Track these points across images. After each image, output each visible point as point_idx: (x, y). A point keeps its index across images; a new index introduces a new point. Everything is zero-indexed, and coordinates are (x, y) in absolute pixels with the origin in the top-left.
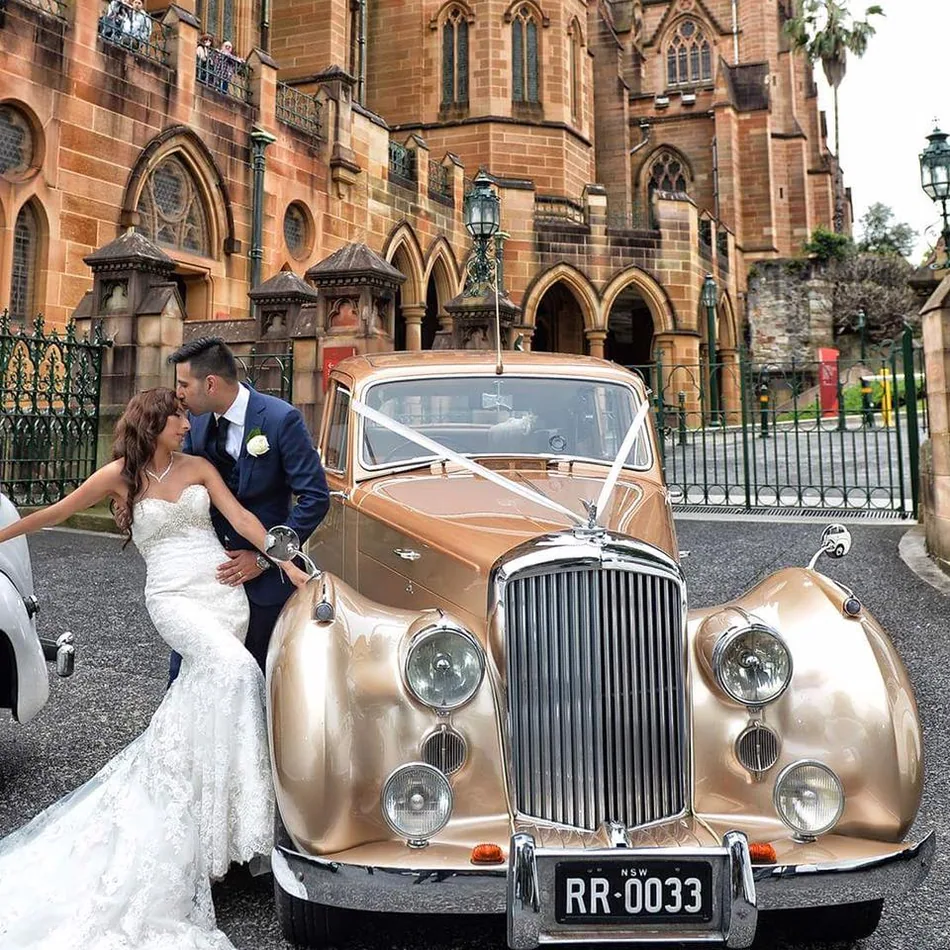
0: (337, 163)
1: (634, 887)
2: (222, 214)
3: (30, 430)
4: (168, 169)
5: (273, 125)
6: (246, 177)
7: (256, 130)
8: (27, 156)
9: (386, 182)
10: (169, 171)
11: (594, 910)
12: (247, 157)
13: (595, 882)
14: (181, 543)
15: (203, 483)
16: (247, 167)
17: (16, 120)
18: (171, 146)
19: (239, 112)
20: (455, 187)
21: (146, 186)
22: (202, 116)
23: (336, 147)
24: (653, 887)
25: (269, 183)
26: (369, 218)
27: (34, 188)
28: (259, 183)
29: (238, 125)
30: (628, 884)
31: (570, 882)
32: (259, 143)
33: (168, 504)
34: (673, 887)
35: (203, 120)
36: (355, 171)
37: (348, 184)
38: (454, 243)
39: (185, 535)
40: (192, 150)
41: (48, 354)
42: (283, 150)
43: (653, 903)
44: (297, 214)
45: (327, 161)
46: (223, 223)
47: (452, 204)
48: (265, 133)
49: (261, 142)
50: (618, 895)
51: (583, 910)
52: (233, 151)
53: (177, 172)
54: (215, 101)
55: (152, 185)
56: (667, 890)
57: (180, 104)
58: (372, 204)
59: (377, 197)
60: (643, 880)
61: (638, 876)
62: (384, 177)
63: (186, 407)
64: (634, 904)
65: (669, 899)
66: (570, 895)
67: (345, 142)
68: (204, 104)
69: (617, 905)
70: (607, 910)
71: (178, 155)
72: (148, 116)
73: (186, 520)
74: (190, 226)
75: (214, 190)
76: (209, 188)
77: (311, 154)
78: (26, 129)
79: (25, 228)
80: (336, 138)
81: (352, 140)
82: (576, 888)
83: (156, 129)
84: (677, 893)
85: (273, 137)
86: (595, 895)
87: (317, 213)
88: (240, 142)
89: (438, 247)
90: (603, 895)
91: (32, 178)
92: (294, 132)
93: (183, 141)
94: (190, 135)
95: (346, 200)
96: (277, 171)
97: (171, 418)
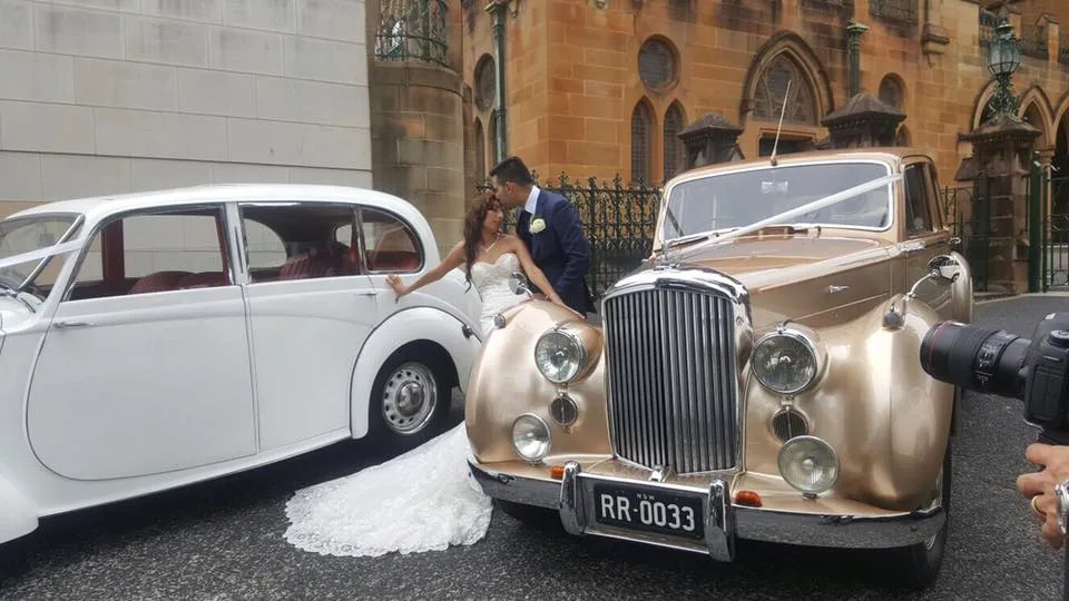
0: (927, 39)
1: (646, 506)
2: (824, 92)
3: (629, 247)
4: (779, 65)
5: (867, 17)
6: (844, 62)
7: (851, 24)
8: (671, 73)
9: (977, 47)
10: (780, 66)
11: (620, 517)
12: (844, 44)
13: (620, 499)
14: (497, 288)
15: (514, 252)
16: (845, 54)
17: (661, 49)
18: (780, 47)
19: (835, 13)
20: (1050, 42)
21: (761, 80)
22: (804, 21)
23: (926, 26)
24: (659, 508)
25: (864, 63)
26: (959, 79)
27: (676, 94)
28: (855, 64)
29: (835, 23)
30: (642, 503)
31: (604, 497)
32: (854, 34)
33: (488, 265)
34: (674, 511)
35: (806, 25)
36: (944, 42)
37: (939, 54)
38: (1047, 89)
39: (499, 284)
40: (797, 47)
41: (650, 201)
42: (876, 35)
43: (660, 520)
44: (892, 84)
45: (918, 39)
46: (825, 100)
47: (1046, 57)
48: (858, 25)
49: (856, 33)
50: (636, 510)
51: (613, 516)
52: (831, 44)
53: (786, 66)
54: (814, 7)
55: (766, 79)
56: (670, 512)
57: (785, 15)
58: (961, 67)
59: (967, 61)
60: (652, 503)
61: (648, 499)
62: (974, 44)
63: (501, 205)
64: (647, 518)
65: (671, 519)
66: (604, 505)
67: (934, 20)
68: (805, 12)
69: (636, 516)
70: (629, 519)
71: (785, 53)
72: (759, 29)
73: (500, 274)
74: (798, 105)
75: (817, 76)
76: (812, 75)
77: (902, 35)
78: (668, 53)
79: (672, 122)
80: (926, 17)
81: (942, 18)
82: (607, 501)
83: (765, 38)
84: (676, 515)
85: (864, 27)
86: (620, 508)
87: (909, 82)
88: (837, 36)
89: (1030, 95)
90: (626, 509)
91: (674, 87)
92: (888, 21)
93: (789, 43)
94: (794, 37)
95: (937, 67)
96: (871, 52)
97: (490, 212)
